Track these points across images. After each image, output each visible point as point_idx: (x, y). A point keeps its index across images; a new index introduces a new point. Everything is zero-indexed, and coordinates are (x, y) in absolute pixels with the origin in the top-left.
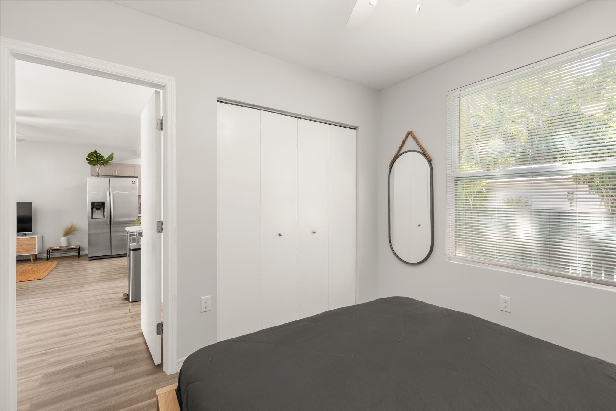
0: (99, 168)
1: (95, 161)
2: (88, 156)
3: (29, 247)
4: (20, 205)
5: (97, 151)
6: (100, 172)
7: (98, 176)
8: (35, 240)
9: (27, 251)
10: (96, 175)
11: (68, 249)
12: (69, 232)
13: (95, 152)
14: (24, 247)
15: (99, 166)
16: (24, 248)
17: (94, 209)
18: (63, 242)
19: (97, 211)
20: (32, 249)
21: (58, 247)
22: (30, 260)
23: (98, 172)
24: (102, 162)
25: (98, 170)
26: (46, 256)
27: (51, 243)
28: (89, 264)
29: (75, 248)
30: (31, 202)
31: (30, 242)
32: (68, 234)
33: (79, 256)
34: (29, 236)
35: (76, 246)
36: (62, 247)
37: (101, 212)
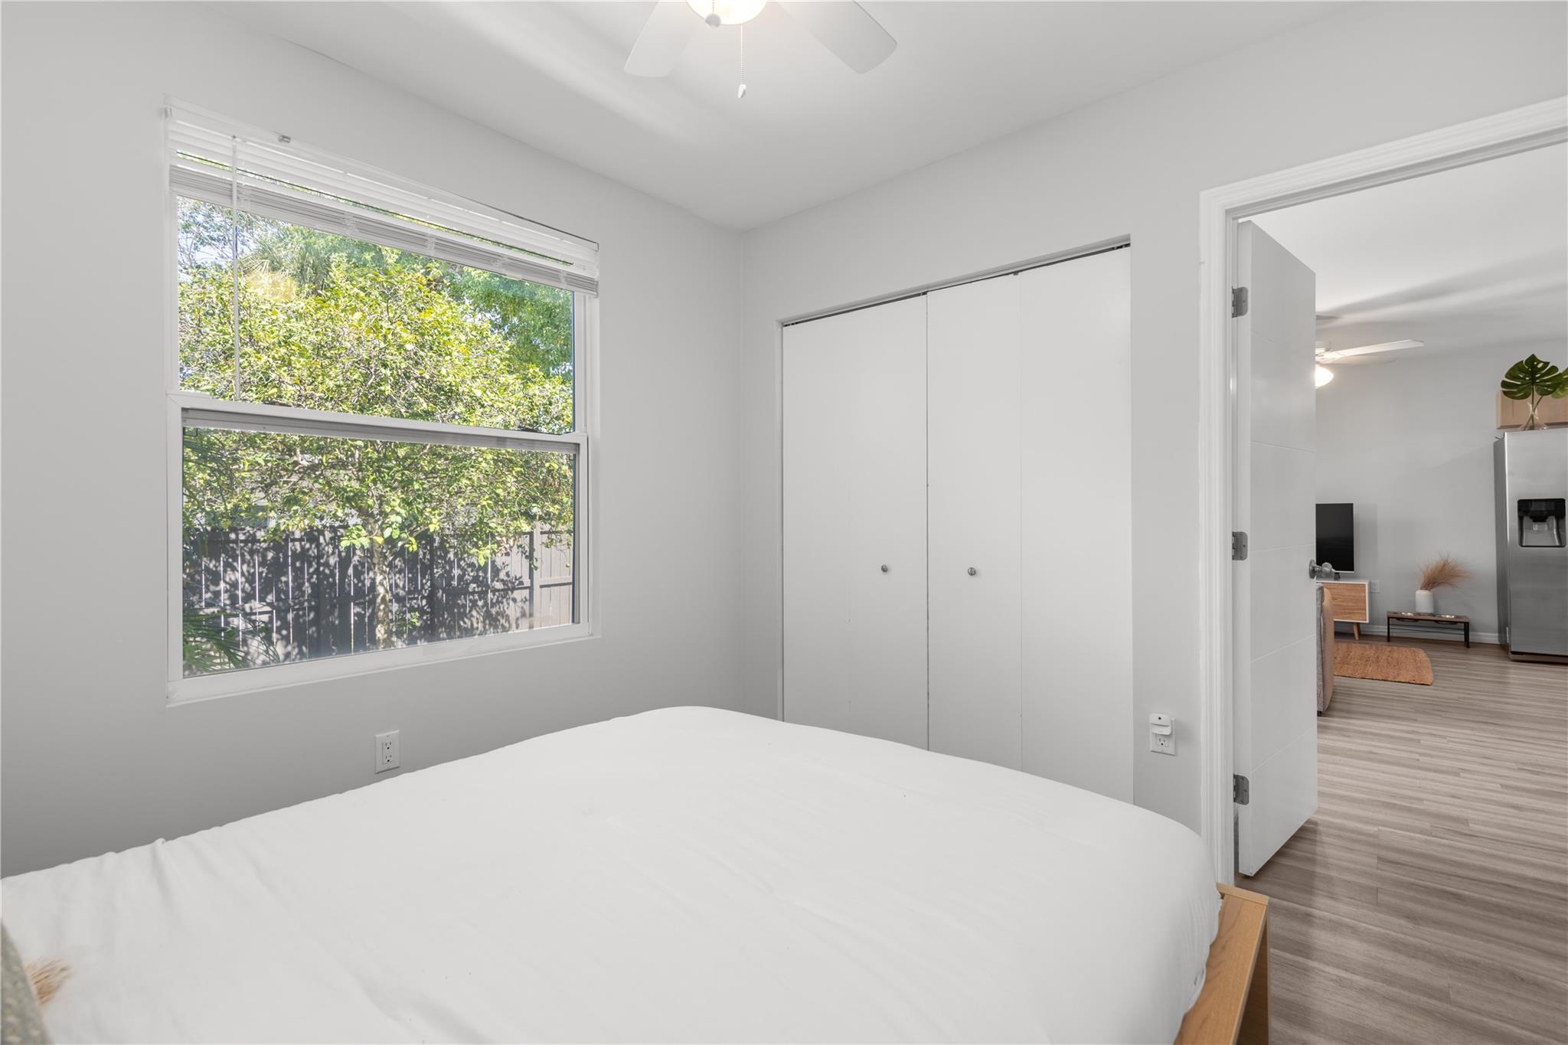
0: (1535, 403)
1: (1524, 386)
2: (1509, 375)
3: (1350, 604)
4: (1325, 512)
5: (1536, 355)
6: (1539, 416)
7: (1532, 428)
8: (1365, 590)
9: (1345, 613)
10: (1524, 424)
11: (1437, 621)
12: (1438, 578)
13: (1533, 359)
14: (1342, 604)
15: (1537, 397)
16: (1341, 606)
17: (1527, 520)
18: (1423, 602)
19: (1536, 527)
20: (1358, 609)
21: (1409, 614)
22: (1353, 634)
23: (1532, 417)
24: (1548, 386)
25: (1534, 410)
26: (1387, 630)
27: (1390, 604)
28: (1512, 671)
29: (1455, 623)
30: (1352, 505)
31: (1353, 594)
32: (1435, 583)
33: (1467, 644)
34: (1346, 581)
35: (1457, 617)
36: (1419, 614)
37: (1551, 529)
